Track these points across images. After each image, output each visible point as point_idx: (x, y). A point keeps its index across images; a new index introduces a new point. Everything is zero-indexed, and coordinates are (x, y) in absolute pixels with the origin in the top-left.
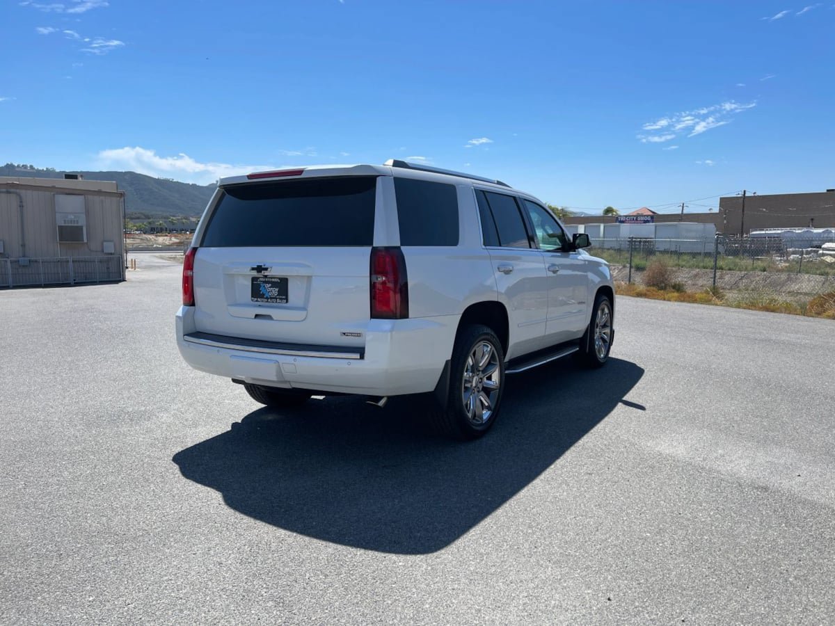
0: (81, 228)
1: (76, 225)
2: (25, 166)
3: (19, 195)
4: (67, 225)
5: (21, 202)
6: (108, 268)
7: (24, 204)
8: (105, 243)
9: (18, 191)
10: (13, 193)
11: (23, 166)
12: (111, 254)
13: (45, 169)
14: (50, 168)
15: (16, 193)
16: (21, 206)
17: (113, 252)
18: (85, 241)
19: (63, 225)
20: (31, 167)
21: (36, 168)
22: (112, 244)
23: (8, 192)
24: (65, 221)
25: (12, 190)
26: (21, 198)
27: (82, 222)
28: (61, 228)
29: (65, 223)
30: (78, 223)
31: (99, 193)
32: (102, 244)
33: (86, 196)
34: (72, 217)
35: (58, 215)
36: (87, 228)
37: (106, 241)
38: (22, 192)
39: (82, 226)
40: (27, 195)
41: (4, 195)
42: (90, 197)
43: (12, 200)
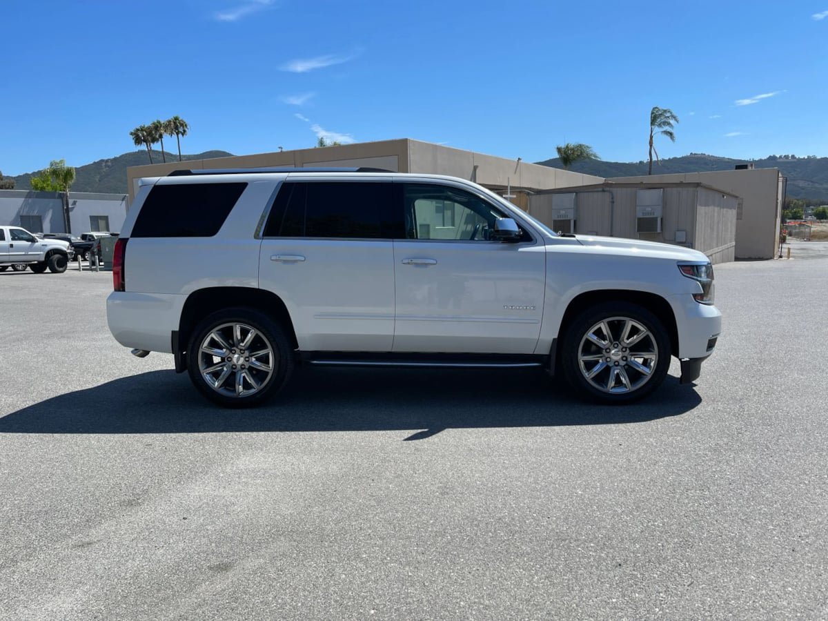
0: (656, 219)
1: (652, 216)
2: (786, 157)
3: (611, 193)
4: (644, 217)
5: (612, 198)
7: (615, 200)
8: (678, 233)
9: (611, 189)
10: (607, 191)
12: (683, 243)
14: (811, 155)
15: (609, 191)
16: (613, 202)
17: (684, 240)
18: (659, 230)
19: (641, 217)
20: (793, 156)
21: (797, 157)
22: (684, 233)
23: (603, 191)
24: (643, 213)
25: (607, 189)
26: (612, 195)
27: (658, 214)
28: (639, 219)
29: (643, 215)
30: (654, 215)
31: (681, 184)
32: (675, 233)
33: (665, 189)
34: (650, 209)
35: (638, 208)
36: (662, 219)
37: (678, 231)
38: (614, 190)
39: (657, 218)
40: (618, 192)
41: (600, 194)
42: (669, 190)
43: (607, 196)
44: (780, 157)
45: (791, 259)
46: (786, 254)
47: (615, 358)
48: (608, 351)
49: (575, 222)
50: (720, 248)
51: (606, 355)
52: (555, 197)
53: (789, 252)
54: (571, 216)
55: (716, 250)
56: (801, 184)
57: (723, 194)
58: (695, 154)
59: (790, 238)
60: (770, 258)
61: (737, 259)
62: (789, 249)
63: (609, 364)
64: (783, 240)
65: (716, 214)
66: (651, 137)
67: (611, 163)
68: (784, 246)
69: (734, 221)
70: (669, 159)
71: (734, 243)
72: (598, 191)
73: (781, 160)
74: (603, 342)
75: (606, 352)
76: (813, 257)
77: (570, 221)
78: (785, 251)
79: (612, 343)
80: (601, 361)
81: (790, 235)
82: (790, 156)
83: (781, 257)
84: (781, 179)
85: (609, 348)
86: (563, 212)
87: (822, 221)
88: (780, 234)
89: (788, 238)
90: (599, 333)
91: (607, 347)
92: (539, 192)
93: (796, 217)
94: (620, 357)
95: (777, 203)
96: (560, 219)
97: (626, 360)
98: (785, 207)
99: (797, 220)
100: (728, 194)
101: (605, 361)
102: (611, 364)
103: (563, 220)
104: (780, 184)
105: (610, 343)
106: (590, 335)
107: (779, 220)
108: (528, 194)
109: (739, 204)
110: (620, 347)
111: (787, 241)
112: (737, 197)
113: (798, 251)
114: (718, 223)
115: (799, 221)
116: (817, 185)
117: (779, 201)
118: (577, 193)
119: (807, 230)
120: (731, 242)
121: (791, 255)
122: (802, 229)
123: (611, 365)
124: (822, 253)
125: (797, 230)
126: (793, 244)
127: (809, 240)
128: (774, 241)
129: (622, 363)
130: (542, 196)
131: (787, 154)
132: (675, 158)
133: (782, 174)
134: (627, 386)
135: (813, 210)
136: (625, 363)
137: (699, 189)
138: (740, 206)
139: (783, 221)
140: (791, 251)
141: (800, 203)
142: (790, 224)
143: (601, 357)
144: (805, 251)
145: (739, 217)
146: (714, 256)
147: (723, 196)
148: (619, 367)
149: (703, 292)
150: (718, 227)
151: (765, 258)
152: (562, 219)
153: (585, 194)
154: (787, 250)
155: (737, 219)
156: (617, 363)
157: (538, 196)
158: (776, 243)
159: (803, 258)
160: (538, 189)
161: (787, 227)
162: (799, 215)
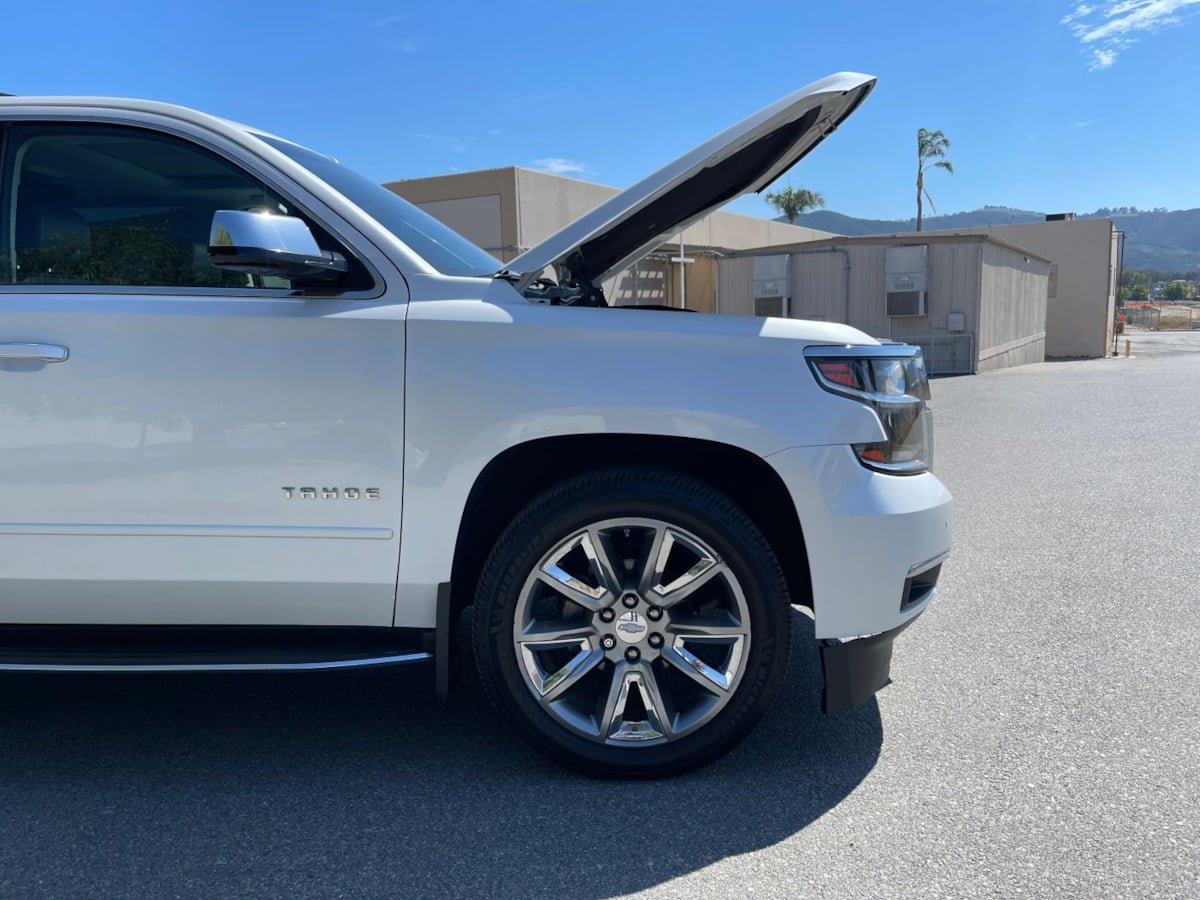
0: (915, 295)
1: (910, 290)
2: (1123, 210)
3: (846, 253)
4: (898, 291)
5: (848, 262)
6: (954, 354)
7: (845, 264)
8: (952, 317)
9: (846, 247)
10: (840, 250)
11: (1121, 209)
12: (959, 332)
13: (1152, 211)
14: (1159, 207)
15: (843, 251)
16: (849, 268)
17: (961, 329)
18: (921, 313)
19: (893, 290)
20: (1133, 209)
21: (1139, 210)
22: (961, 317)
23: (834, 250)
24: (896, 285)
25: (838, 247)
26: (848, 256)
27: (919, 286)
28: (891, 296)
29: (896, 288)
30: (913, 288)
31: (955, 238)
32: (947, 317)
33: (931, 246)
34: (906, 279)
35: (887, 277)
36: (926, 294)
37: (952, 313)
38: (851, 249)
39: (918, 292)
40: (856, 251)
41: (828, 255)
42: (937, 247)
43: (838, 260)
44: (1115, 211)
45: (1131, 357)
46: (1124, 351)
47: (627, 638)
48: (608, 615)
49: (789, 300)
50: (1022, 341)
51: (602, 629)
52: (758, 261)
53: (1128, 348)
54: (783, 292)
55: (1014, 343)
56: (1146, 249)
57: (1025, 255)
58: (991, 207)
59: (1129, 326)
60: (1101, 356)
61: (1049, 358)
62: (1128, 342)
63: (609, 654)
64: (1119, 330)
65: (1014, 287)
66: (920, 175)
67: (870, 222)
68: (1121, 338)
69: (1044, 299)
70: (954, 215)
71: (1043, 334)
72: (824, 251)
73: (1116, 215)
74: (592, 592)
75: (602, 618)
76: (1164, 354)
77: (780, 299)
78: (1122, 345)
79: (617, 596)
80: (585, 646)
81: (1130, 322)
82: (1129, 208)
83: (1116, 354)
84: (1115, 235)
85: (608, 609)
86: (769, 285)
87: (1176, 302)
88: (1115, 319)
89: (1126, 326)
90: (576, 564)
91: (603, 604)
92: (733, 254)
93: (1137, 297)
94: (643, 635)
95: (1110, 271)
96: (765, 296)
97: (660, 645)
98: (1121, 282)
99: (1139, 302)
100: (1033, 257)
101: (597, 647)
102: (616, 656)
103: (771, 299)
104: (1114, 243)
105: (610, 596)
106: (550, 571)
107: (1112, 299)
108: (716, 257)
109: (1051, 274)
110: (643, 606)
111: (1125, 332)
112: (1048, 262)
113: (1141, 346)
114: (1018, 301)
115: (1142, 303)
116: (1167, 251)
117: (1112, 269)
118: (791, 254)
119: (1155, 315)
120: (1039, 331)
121: (1131, 351)
122: (1148, 314)
123: (615, 661)
124: (1179, 348)
125: (1140, 316)
126: (1134, 335)
127: (1158, 330)
128: (1106, 330)
129: (649, 655)
130: (738, 261)
131: (1124, 206)
132: (963, 214)
133: (1116, 227)
134: (661, 724)
135: (1162, 286)
136: (656, 653)
137: (985, 245)
138: (1053, 278)
139: (1119, 302)
140: (1131, 345)
141: (1144, 276)
142: (1129, 307)
143: (587, 635)
144: (1152, 346)
145: (1052, 293)
146: (1011, 353)
147: (1024, 258)
148: (638, 667)
149: (886, 438)
150: (1017, 308)
151: (1092, 356)
152: (768, 296)
153: (807, 256)
154: (1125, 345)
155: (1049, 297)
156: (633, 654)
157: (731, 260)
158: (1108, 333)
159: (1150, 355)
160: (732, 250)
161: (1124, 312)
162: (1142, 294)
